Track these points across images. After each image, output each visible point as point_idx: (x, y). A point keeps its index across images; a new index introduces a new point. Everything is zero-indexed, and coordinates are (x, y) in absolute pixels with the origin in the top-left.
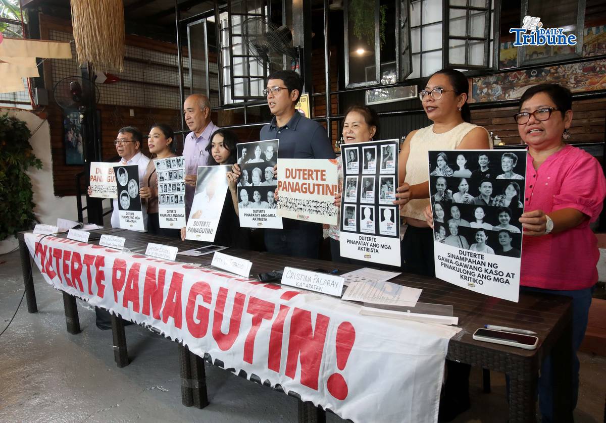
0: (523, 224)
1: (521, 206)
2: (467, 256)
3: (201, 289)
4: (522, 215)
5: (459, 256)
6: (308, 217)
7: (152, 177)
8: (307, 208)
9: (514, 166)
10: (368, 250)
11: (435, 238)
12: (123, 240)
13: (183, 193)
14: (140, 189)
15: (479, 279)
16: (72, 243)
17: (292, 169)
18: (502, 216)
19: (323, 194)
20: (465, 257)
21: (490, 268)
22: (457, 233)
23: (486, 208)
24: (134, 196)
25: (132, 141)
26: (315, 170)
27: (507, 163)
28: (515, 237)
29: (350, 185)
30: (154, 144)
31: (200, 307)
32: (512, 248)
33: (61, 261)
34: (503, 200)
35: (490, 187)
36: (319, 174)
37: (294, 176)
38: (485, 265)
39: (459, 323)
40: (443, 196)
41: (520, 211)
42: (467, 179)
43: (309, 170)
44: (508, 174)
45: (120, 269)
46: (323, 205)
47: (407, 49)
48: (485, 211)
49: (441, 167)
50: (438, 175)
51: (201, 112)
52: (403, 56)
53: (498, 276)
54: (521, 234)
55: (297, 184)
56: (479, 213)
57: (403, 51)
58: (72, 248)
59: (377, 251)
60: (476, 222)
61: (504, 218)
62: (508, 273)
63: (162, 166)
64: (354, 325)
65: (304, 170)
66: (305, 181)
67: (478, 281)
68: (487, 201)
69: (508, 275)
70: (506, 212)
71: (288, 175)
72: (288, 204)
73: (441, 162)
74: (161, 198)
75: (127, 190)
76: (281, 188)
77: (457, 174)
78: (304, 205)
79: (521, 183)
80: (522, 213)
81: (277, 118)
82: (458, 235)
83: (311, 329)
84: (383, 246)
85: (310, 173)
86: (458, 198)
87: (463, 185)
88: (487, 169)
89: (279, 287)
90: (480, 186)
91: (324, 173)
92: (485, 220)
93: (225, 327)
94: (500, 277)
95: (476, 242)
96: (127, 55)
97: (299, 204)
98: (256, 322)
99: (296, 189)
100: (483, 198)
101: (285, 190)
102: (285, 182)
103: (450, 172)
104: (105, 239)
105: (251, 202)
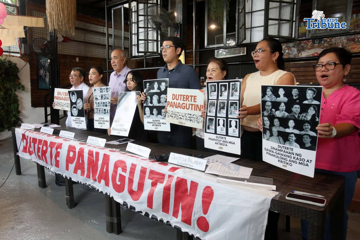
0: (318, 131)
1: (317, 120)
2: (282, 149)
3: (121, 164)
4: (318, 125)
5: (278, 148)
6: (185, 123)
7: (91, 98)
8: (185, 118)
9: (314, 96)
10: (221, 144)
11: (263, 137)
12: (73, 134)
13: (108, 108)
14: (84, 104)
15: (290, 162)
16: (43, 135)
17: (176, 95)
18: (305, 126)
19: (195, 110)
20: (281, 149)
21: (297, 157)
22: (277, 135)
23: (296, 120)
24: (80, 108)
25: (79, 76)
26: (190, 96)
27: (310, 94)
28: (313, 139)
29: (211, 106)
30: (92, 78)
31: (120, 175)
32: (311, 145)
33: (36, 146)
34: (307, 116)
35: (298, 108)
36: (193, 98)
37: (177, 98)
38: (293, 155)
39: (276, 189)
40: (269, 112)
41: (317, 123)
42: (285, 103)
43: (187, 96)
44: (310, 100)
45: (72, 151)
46: (194, 116)
47: (243, 25)
48: (295, 123)
49: (268, 95)
50: (267, 100)
51: (121, 59)
52: (240, 30)
53: (302, 161)
54: (317, 137)
55: (179, 103)
56: (291, 123)
57: (240, 27)
58: (44, 138)
59: (226, 145)
60: (289, 128)
61: (307, 127)
62: (308, 160)
63: (97, 91)
64: (213, 188)
65: (184, 95)
66: (184, 102)
67: (289, 164)
68: (297, 116)
69: (308, 161)
70: (308, 123)
71: (174, 98)
72: (173, 115)
73: (269, 92)
74: (95, 111)
75: (76, 105)
76: (169, 106)
77: (278, 100)
78: (183, 116)
79: (318, 106)
80: (318, 124)
81: (168, 64)
82: (278, 136)
83: (187, 190)
84: (230, 143)
85: (188, 97)
86: (278, 114)
87: (282, 106)
88: (297, 97)
89: (167, 165)
90: (293, 107)
91: (195, 98)
92: (294, 128)
93: (135, 187)
94: (303, 162)
95: (288, 141)
96: (77, 26)
97: (179, 115)
98: (154, 184)
99: (178, 107)
100: (294, 114)
101: (171, 107)
102: (172, 102)
103: (274, 99)
104: (62, 133)
105: (152, 115)
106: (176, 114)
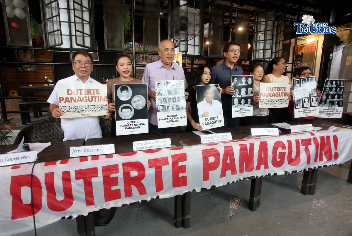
6: (278, 106)
8: (278, 102)
10: (307, 113)
19: (284, 96)
20: (329, 109)
22: (329, 103)
24: (140, 108)
27: (342, 83)
30: (129, 70)
32: (342, 104)
34: (341, 92)
35: (339, 89)
36: (284, 88)
40: (327, 93)
42: (335, 88)
44: (342, 86)
46: (284, 100)
48: (338, 96)
50: (327, 87)
60: (335, 99)
61: (341, 97)
63: (163, 85)
68: (338, 93)
70: (341, 95)
72: (267, 102)
73: (329, 83)
74: (159, 108)
88: (339, 85)
97: (274, 101)
103: (331, 86)
105: (240, 105)
106: (271, 101)
